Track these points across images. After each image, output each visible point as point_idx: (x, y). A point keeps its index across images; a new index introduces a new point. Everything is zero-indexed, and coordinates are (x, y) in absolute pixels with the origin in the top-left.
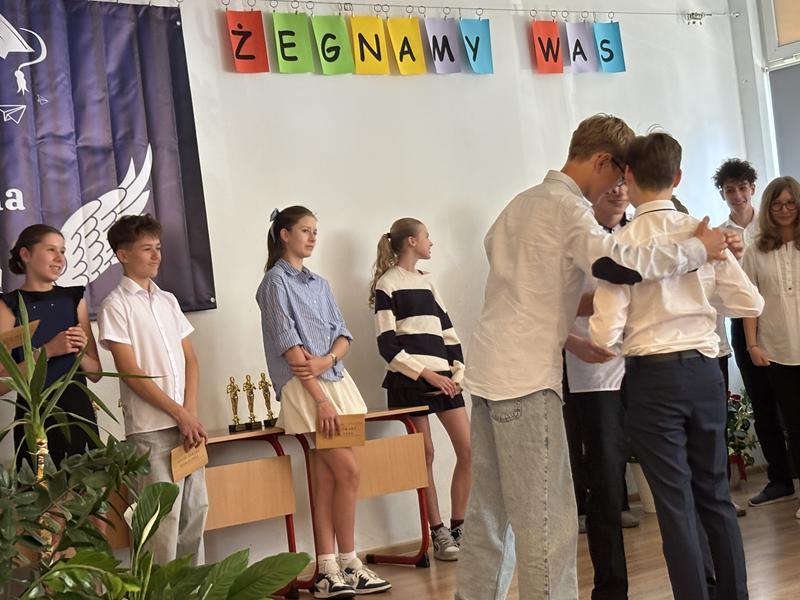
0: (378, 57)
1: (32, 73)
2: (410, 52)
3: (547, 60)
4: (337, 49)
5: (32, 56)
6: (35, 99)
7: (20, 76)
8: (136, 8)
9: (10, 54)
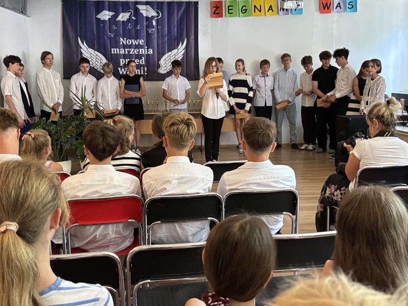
0: (260, 11)
1: (157, 21)
2: (272, 9)
3: (324, 9)
4: (246, 10)
5: (157, 16)
6: (157, 27)
7: (154, 22)
8: (186, 2)
9: (152, 16)
